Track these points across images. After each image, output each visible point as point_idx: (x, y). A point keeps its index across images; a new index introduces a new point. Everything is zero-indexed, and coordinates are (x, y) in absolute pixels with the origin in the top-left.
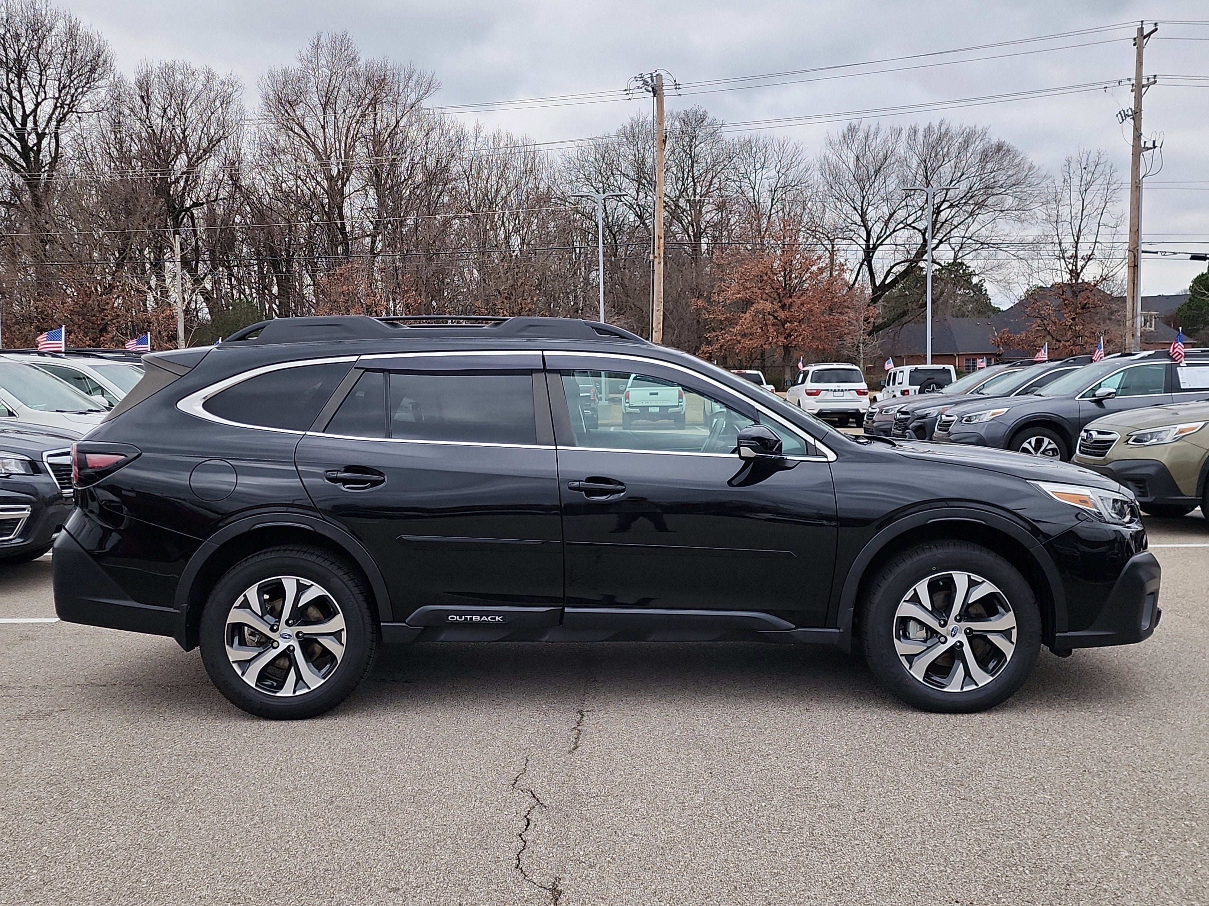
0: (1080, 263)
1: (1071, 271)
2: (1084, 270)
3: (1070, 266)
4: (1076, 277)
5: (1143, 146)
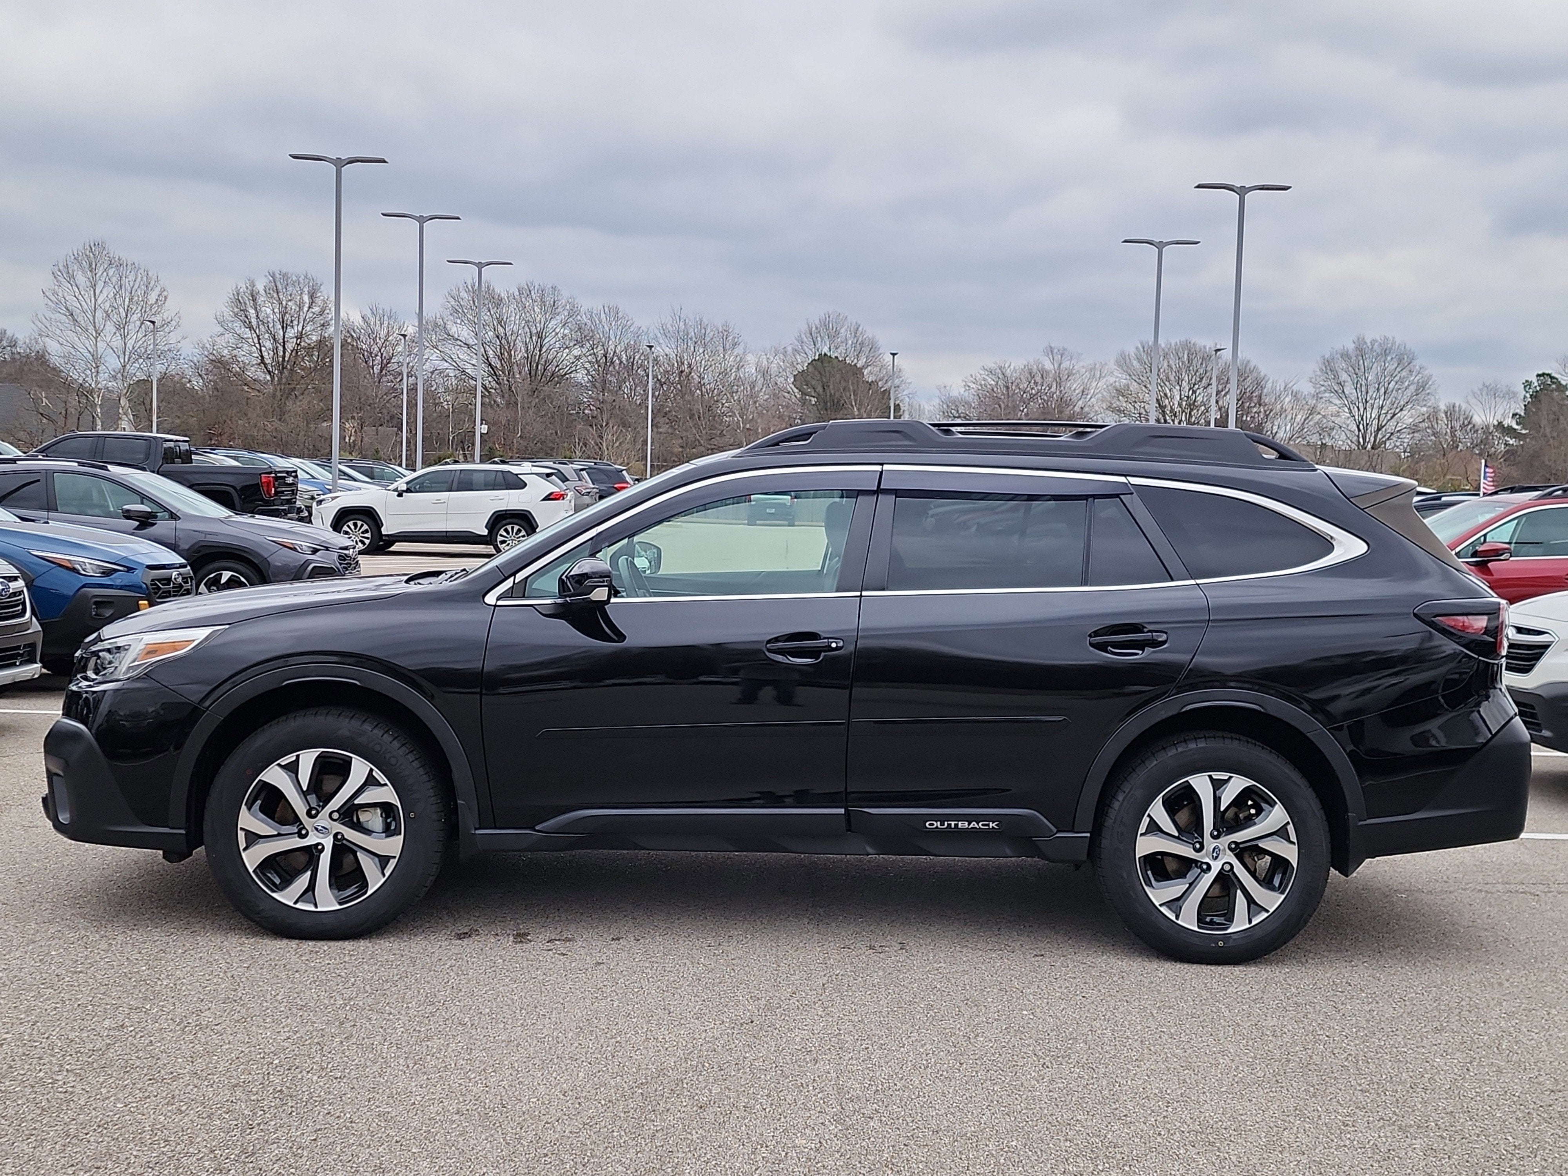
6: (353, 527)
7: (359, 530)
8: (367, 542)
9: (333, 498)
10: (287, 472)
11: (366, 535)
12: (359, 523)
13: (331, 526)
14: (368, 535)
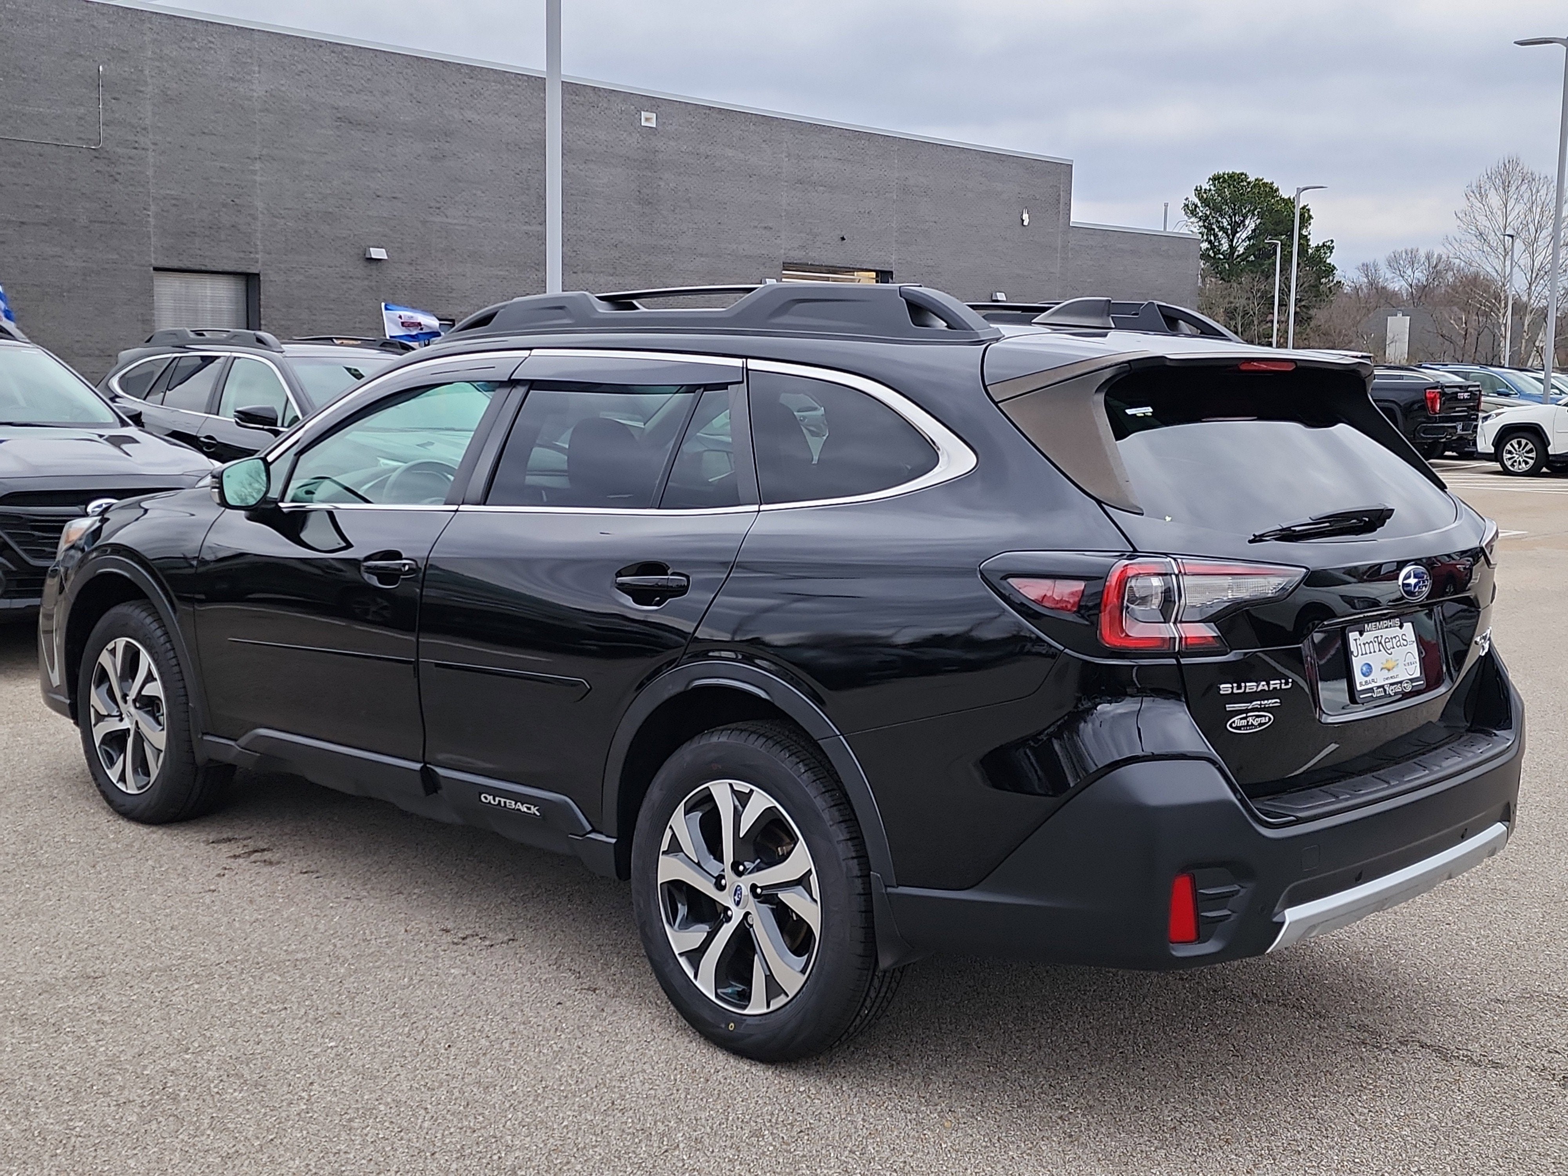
6: (1516, 446)
7: (1523, 449)
8: (1531, 462)
9: (1498, 415)
10: (1460, 387)
11: (1530, 455)
12: (1524, 442)
13: (1493, 444)
14: (1533, 455)
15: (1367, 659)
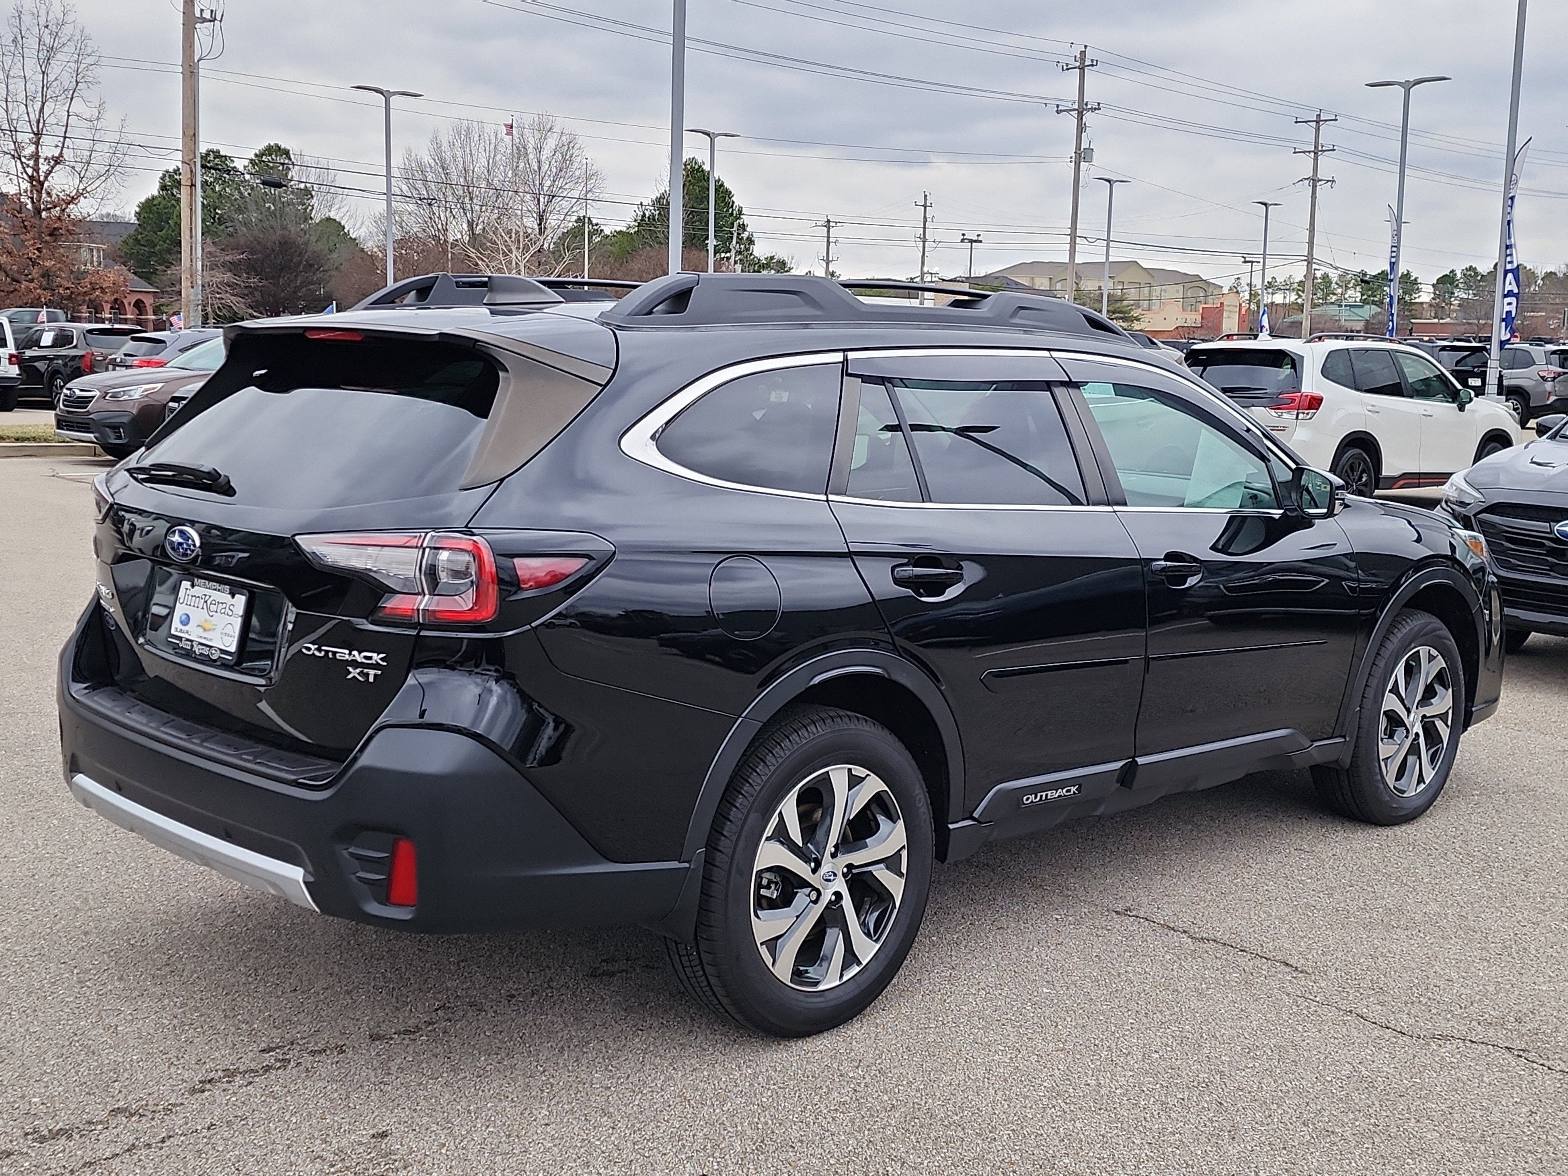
0: (44, 168)
1: (31, 178)
2: (50, 178)
3: (30, 171)
4: (39, 187)
5: (198, 14)
15: (190, 611)
